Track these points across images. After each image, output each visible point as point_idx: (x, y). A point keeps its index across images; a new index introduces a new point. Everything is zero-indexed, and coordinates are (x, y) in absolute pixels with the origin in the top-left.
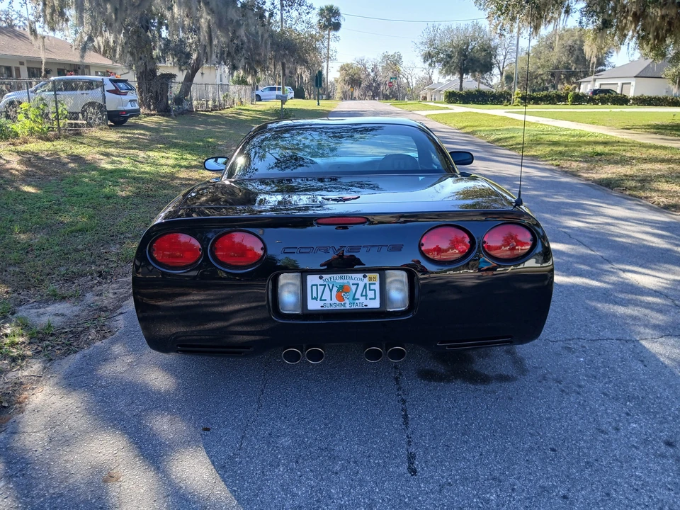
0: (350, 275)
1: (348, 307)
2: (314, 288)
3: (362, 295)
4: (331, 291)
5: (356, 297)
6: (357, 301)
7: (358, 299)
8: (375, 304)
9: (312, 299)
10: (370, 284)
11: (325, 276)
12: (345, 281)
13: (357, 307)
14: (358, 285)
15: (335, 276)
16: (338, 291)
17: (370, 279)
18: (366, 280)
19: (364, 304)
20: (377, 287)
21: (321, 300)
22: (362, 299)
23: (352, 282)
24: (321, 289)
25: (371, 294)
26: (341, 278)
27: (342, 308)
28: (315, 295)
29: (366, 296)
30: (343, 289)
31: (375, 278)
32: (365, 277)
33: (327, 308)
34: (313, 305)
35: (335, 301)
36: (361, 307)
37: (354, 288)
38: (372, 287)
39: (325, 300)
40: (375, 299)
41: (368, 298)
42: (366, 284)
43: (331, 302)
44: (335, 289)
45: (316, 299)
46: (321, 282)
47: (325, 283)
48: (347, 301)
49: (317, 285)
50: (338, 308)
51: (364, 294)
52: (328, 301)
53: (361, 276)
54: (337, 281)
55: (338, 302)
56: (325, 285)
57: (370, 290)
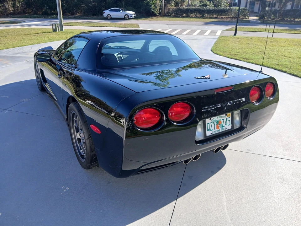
1: (221, 131)
2: (208, 125)
3: (225, 124)
4: (214, 125)
5: (223, 126)
6: (224, 128)
8: (229, 127)
9: (208, 131)
10: (228, 118)
11: (212, 118)
13: (224, 130)
14: (224, 119)
15: (215, 117)
16: (217, 125)
19: (226, 128)
20: (230, 119)
21: (211, 130)
22: (226, 126)
23: (221, 119)
24: (210, 124)
26: (218, 118)
27: (219, 132)
28: (208, 129)
29: (227, 124)
30: (219, 123)
31: (229, 115)
32: (226, 115)
33: (213, 134)
34: (208, 134)
35: (216, 129)
37: (222, 121)
39: (212, 130)
42: (226, 119)
43: (215, 130)
44: (216, 123)
45: (209, 130)
46: (210, 121)
47: (212, 122)
48: (220, 128)
49: (209, 123)
50: (217, 132)
51: (226, 123)
52: (214, 130)
53: (224, 115)
54: (216, 120)
55: (217, 130)
56: (212, 123)
57: (228, 121)
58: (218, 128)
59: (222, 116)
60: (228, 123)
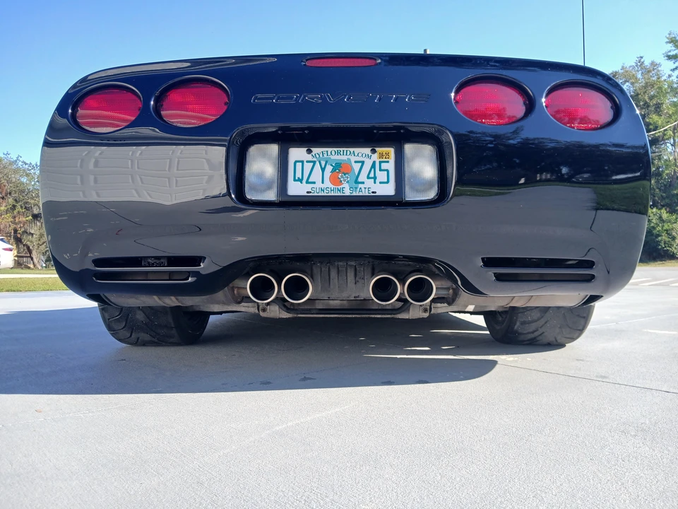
0: (352, 150)
1: (347, 192)
2: (299, 165)
3: (368, 178)
4: (323, 170)
5: (360, 180)
6: (360, 186)
7: (363, 183)
8: (389, 190)
9: (295, 180)
10: (380, 162)
11: (316, 150)
12: (345, 158)
13: (361, 194)
14: (363, 163)
15: (329, 150)
17: (381, 156)
18: (375, 157)
19: (372, 190)
20: (391, 166)
21: (307, 182)
22: (369, 183)
23: (353, 159)
24: (308, 166)
25: (382, 176)
26: (338, 153)
27: (339, 194)
28: (299, 175)
29: (375, 178)
31: (388, 154)
32: (374, 151)
33: (316, 194)
34: (296, 189)
35: (328, 184)
36: (367, 194)
37: (356, 167)
38: (384, 166)
39: (314, 183)
40: (388, 182)
41: (377, 181)
42: (374, 162)
43: (323, 186)
44: (329, 169)
45: (300, 180)
46: (309, 157)
47: (315, 159)
48: (346, 185)
49: (302, 162)
50: (332, 194)
51: (372, 175)
52: (319, 185)
53: (367, 151)
54: (332, 157)
55: (333, 186)
56: (314, 162)
57: (380, 170)
58: (335, 180)
59: (357, 150)
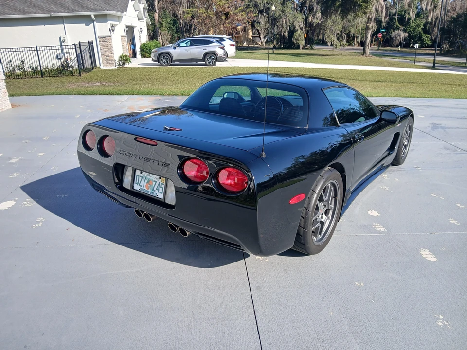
0: (154, 175)
1: (150, 193)
3: (157, 189)
4: (144, 182)
5: (154, 189)
6: (154, 191)
8: (161, 196)
9: (136, 183)
10: (161, 184)
11: (143, 172)
12: (151, 178)
13: (153, 195)
14: (156, 182)
15: (147, 173)
16: (147, 183)
17: (162, 181)
18: (160, 180)
19: (157, 195)
20: (163, 186)
22: (156, 192)
23: (154, 180)
24: (140, 178)
26: (149, 176)
27: (147, 193)
28: (137, 181)
29: (159, 190)
31: (164, 181)
32: (160, 178)
33: (141, 191)
34: (136, 187)
35: (145, 187)
36: (155, 196)
37: (154, 183)
39: (141, 186)
40: (162, 193)
41: (159, 192)
42: (159, 183)
44: (146, 181)
45: (138, 184)
46: (141, 175)
48: (150, 190)
49: (139, 176)
50: (145, 192)
52: (142, 187)
53: (158, 177)
56: (142, 177)
57: (161, 187)
60: (161, 190)
